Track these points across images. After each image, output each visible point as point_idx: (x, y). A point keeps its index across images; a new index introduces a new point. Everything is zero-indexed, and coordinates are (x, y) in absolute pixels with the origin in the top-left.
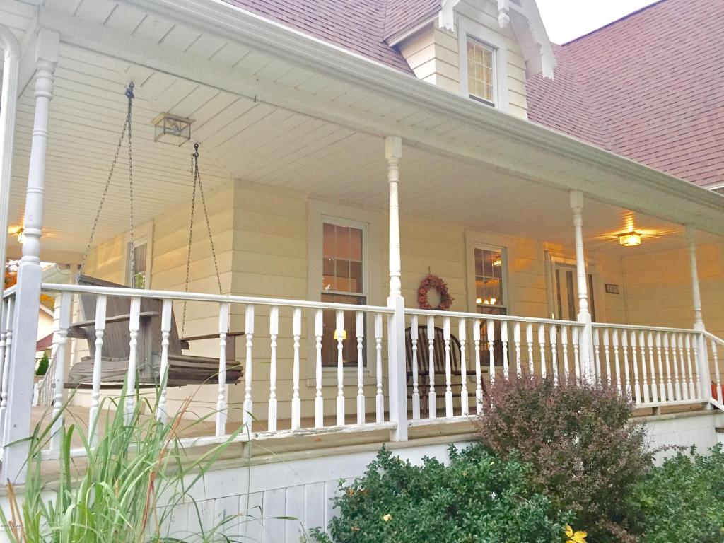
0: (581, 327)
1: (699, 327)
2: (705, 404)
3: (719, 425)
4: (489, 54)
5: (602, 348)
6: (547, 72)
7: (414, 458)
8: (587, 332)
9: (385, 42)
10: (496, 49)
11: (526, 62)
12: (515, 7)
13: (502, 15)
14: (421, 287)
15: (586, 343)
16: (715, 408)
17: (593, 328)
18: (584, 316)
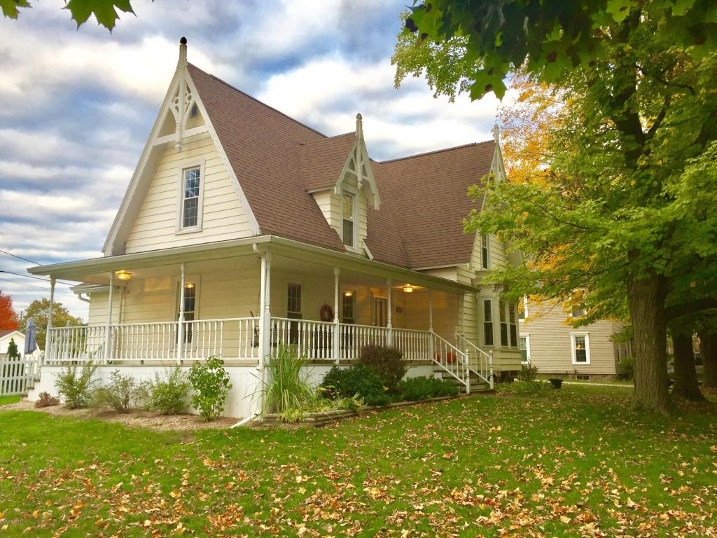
0: (388, 330)
1: (431, 330)
2: (431, 361)
3: (435, 369)
4: (351, 198)
5: (395, 338)
6: (377, 207)
7: (342, 368)
8: (390, 332)
9: (306, 191)
10: (354, 195)
11: (367, 200)
12: (365, 177)
13: (359, 184)
14: (322, 310)
15: (390, 336)
16: (435, 363)
17: (392, 330)
18: (389, 326)
